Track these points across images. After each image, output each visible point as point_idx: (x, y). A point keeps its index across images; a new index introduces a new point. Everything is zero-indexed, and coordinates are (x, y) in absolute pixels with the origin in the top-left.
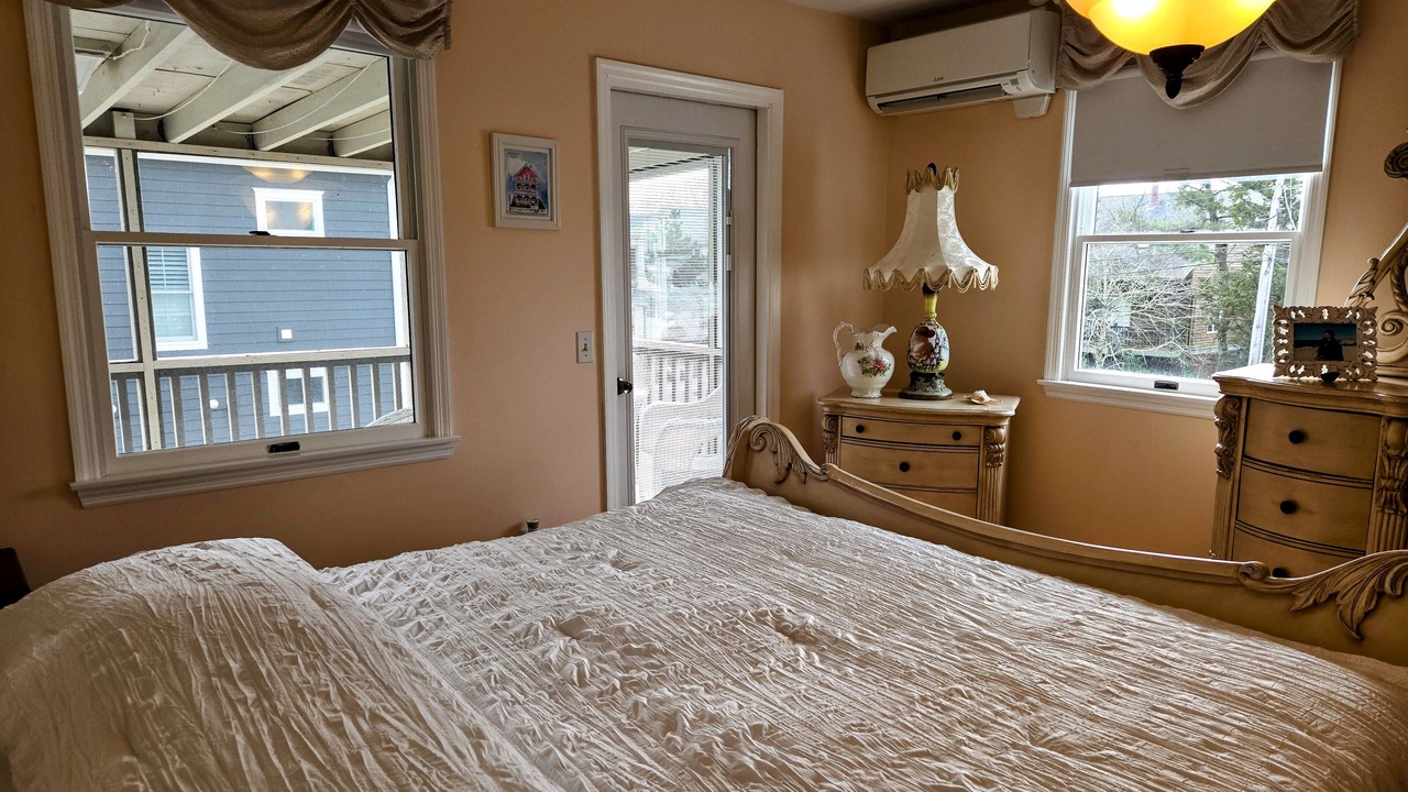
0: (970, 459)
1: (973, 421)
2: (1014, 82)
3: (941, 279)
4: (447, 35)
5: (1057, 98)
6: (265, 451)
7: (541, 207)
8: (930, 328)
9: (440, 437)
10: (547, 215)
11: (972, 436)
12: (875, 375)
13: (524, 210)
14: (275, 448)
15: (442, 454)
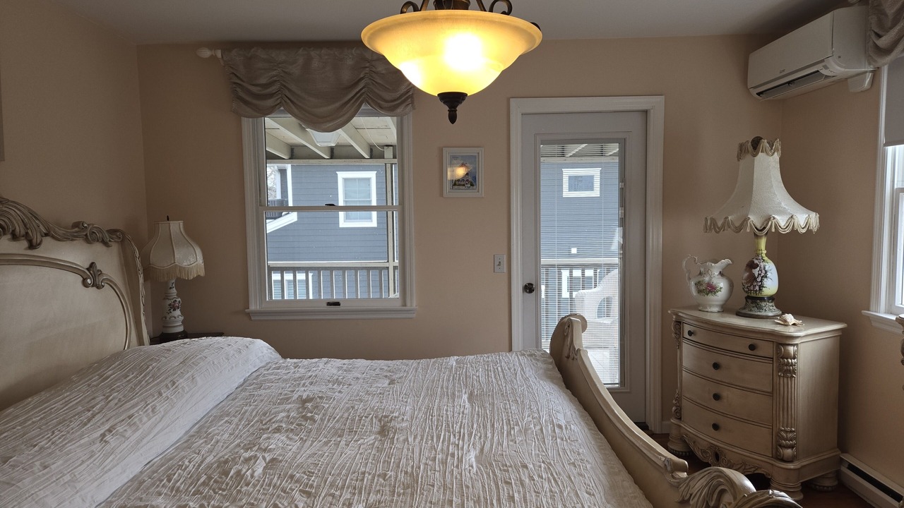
0: (767, 367)
1: (766, 337)
2: (826, 67)
3: (742, 224)
4: (412, 103)
5: (876, 73)
6: (325, 305)
7: (472, 185)
8: (756, 262)
9: (408, 307)
10: (476, 189)
11: (766, 349)
12: (707, 294)
13: (461, 187)
14: (329, 304)
15: (410, 316)
